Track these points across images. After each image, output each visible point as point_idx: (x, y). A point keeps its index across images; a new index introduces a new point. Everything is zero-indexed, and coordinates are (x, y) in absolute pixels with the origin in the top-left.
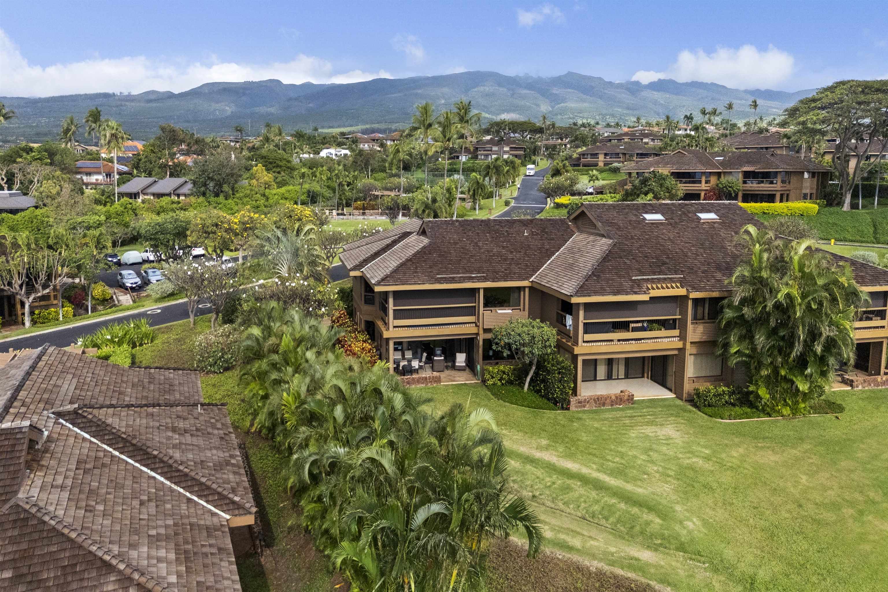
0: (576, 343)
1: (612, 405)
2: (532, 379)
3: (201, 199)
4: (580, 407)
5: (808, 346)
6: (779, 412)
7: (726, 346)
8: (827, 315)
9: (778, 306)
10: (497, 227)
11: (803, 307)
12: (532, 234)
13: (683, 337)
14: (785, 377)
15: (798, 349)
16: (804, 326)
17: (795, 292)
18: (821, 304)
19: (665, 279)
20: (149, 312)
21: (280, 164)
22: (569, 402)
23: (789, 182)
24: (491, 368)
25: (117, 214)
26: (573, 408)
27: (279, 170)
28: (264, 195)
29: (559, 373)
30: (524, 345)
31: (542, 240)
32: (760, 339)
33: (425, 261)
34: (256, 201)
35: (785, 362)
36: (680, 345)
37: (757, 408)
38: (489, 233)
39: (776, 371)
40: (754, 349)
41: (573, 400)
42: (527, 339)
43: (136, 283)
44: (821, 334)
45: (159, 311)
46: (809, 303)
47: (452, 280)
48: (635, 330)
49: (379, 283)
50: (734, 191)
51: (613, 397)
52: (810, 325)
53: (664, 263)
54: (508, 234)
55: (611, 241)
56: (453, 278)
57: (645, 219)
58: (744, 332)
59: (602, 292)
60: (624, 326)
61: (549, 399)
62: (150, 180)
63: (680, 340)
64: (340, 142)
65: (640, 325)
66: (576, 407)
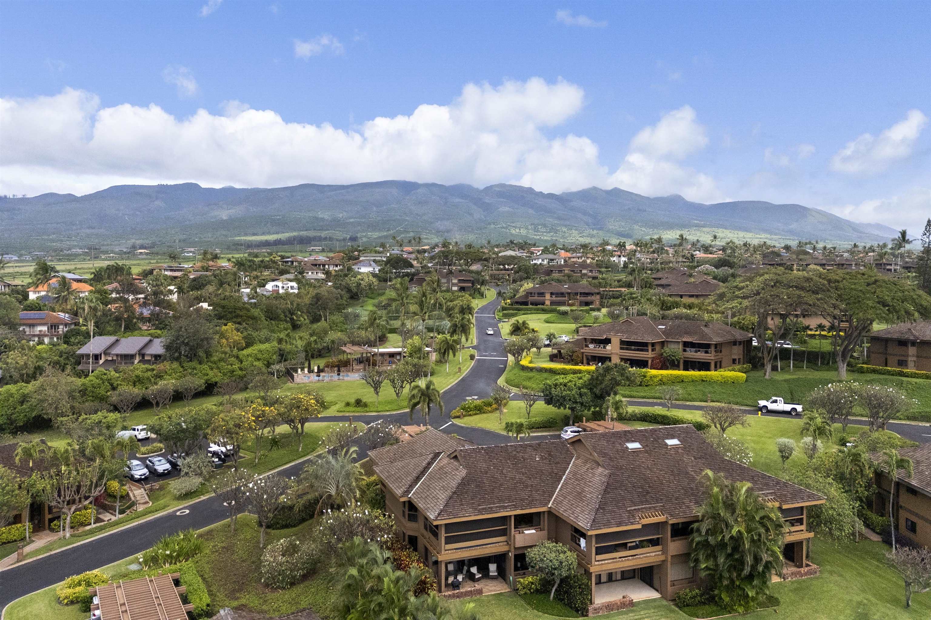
0: (590, 563)
1: (618, 609)
2: (556, 590)
3: (175, 365)
4: (596, 613)
5: (754, 567)
6: (736, 611)
7: (697, 561)
8: (764, 543)
9: (732, 538)
10: (514, 453)
11: (749, 539)
12: (542, 458)
13: (664, 551)
14: (739, 586)
15: (747, 570)
16: (750, 554)
17: (743, 530)
18: (760, 535)
19: (650, 508)
20: (178, 513)
21: (241, 313)
22: (587, 611)
23: (721, 352)
24: (522, 580)
25: (93, 387)
26: (590, 614)
27: (239, 320)
28: (237, 357)
29: (579, 588)
30: (555, 569)
31: (550, 464)
32: (721, 560)
33: (466, 493)
34: (232, 365)
35: (739, 575)
36: (662, 558)
37: (721, 606)
38: (509, 459)
39: (732, 581)
40: (717, 565)
41: (591, 608)
42: (556, 563)
43: (144, 474)
44: (761, 559)
45: (187, 511)
46: (752, 535)
47: (491, 511)
48: (631, 548)
49: (436, 519)
50: (677, 360)
51: (619, 603)
52: (754, 551)
53: (648, 493)
54: (524, 460)
55: (607, 471)
56: (491, 508)
57: (627, 448)
58: (709, 552)
59: (608, 524)
60: (624, 546)
61: (571, 608)
62: (113, 339)
63: (662, 554)
64: (282, 270)
65: (634, 544)
66: (593, 613)
